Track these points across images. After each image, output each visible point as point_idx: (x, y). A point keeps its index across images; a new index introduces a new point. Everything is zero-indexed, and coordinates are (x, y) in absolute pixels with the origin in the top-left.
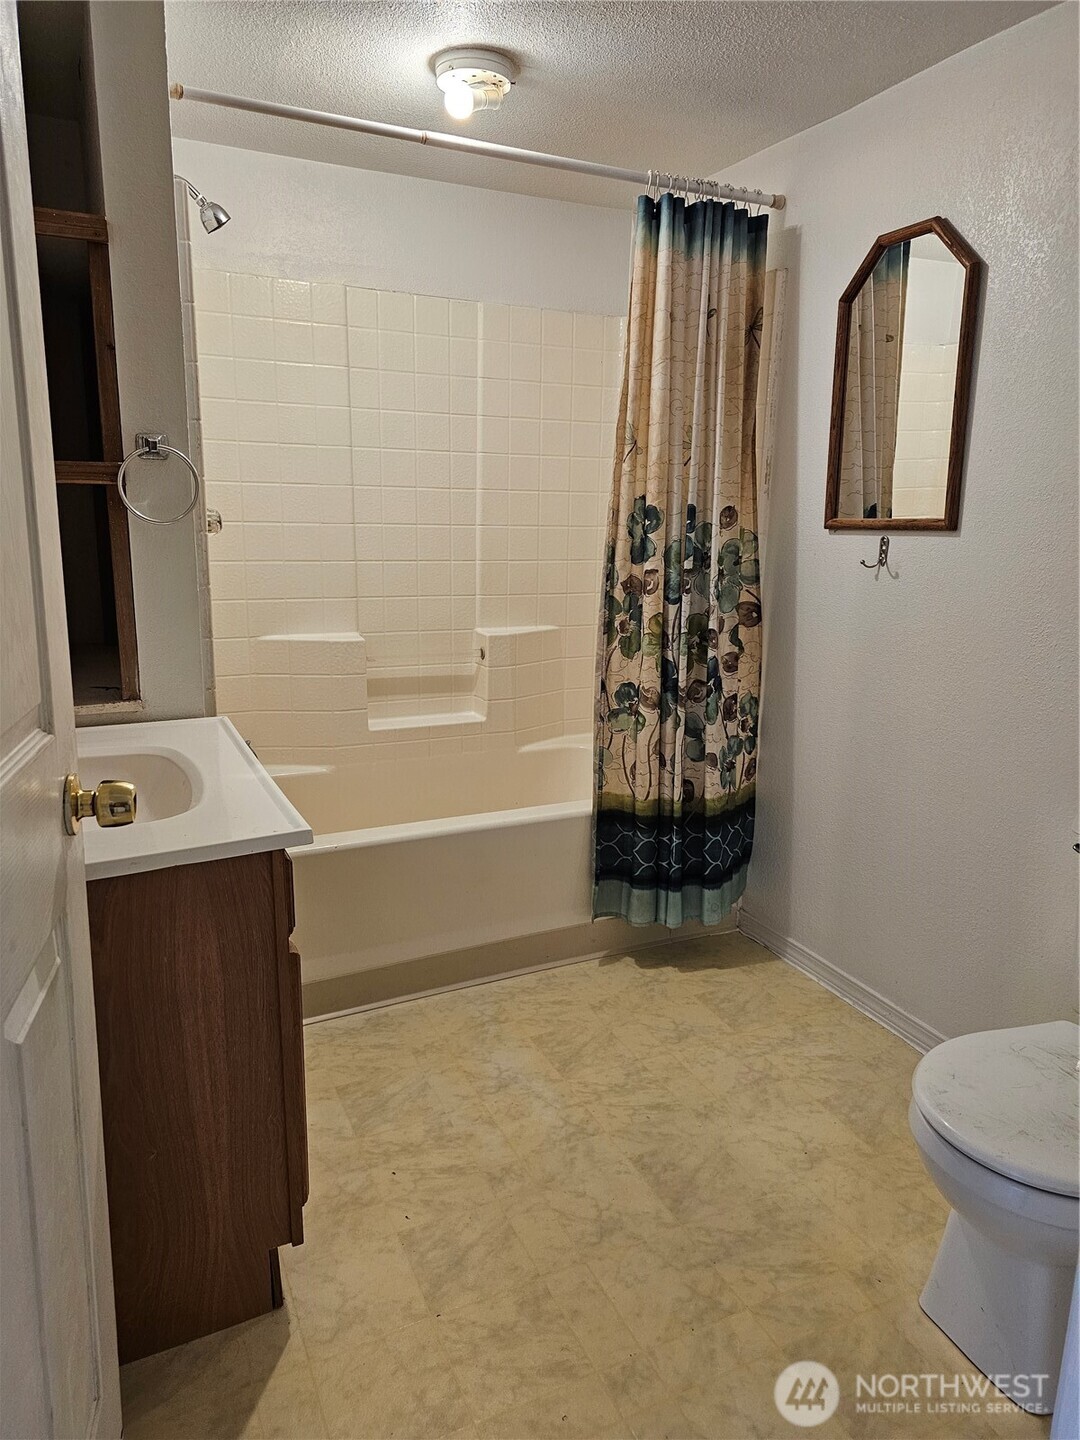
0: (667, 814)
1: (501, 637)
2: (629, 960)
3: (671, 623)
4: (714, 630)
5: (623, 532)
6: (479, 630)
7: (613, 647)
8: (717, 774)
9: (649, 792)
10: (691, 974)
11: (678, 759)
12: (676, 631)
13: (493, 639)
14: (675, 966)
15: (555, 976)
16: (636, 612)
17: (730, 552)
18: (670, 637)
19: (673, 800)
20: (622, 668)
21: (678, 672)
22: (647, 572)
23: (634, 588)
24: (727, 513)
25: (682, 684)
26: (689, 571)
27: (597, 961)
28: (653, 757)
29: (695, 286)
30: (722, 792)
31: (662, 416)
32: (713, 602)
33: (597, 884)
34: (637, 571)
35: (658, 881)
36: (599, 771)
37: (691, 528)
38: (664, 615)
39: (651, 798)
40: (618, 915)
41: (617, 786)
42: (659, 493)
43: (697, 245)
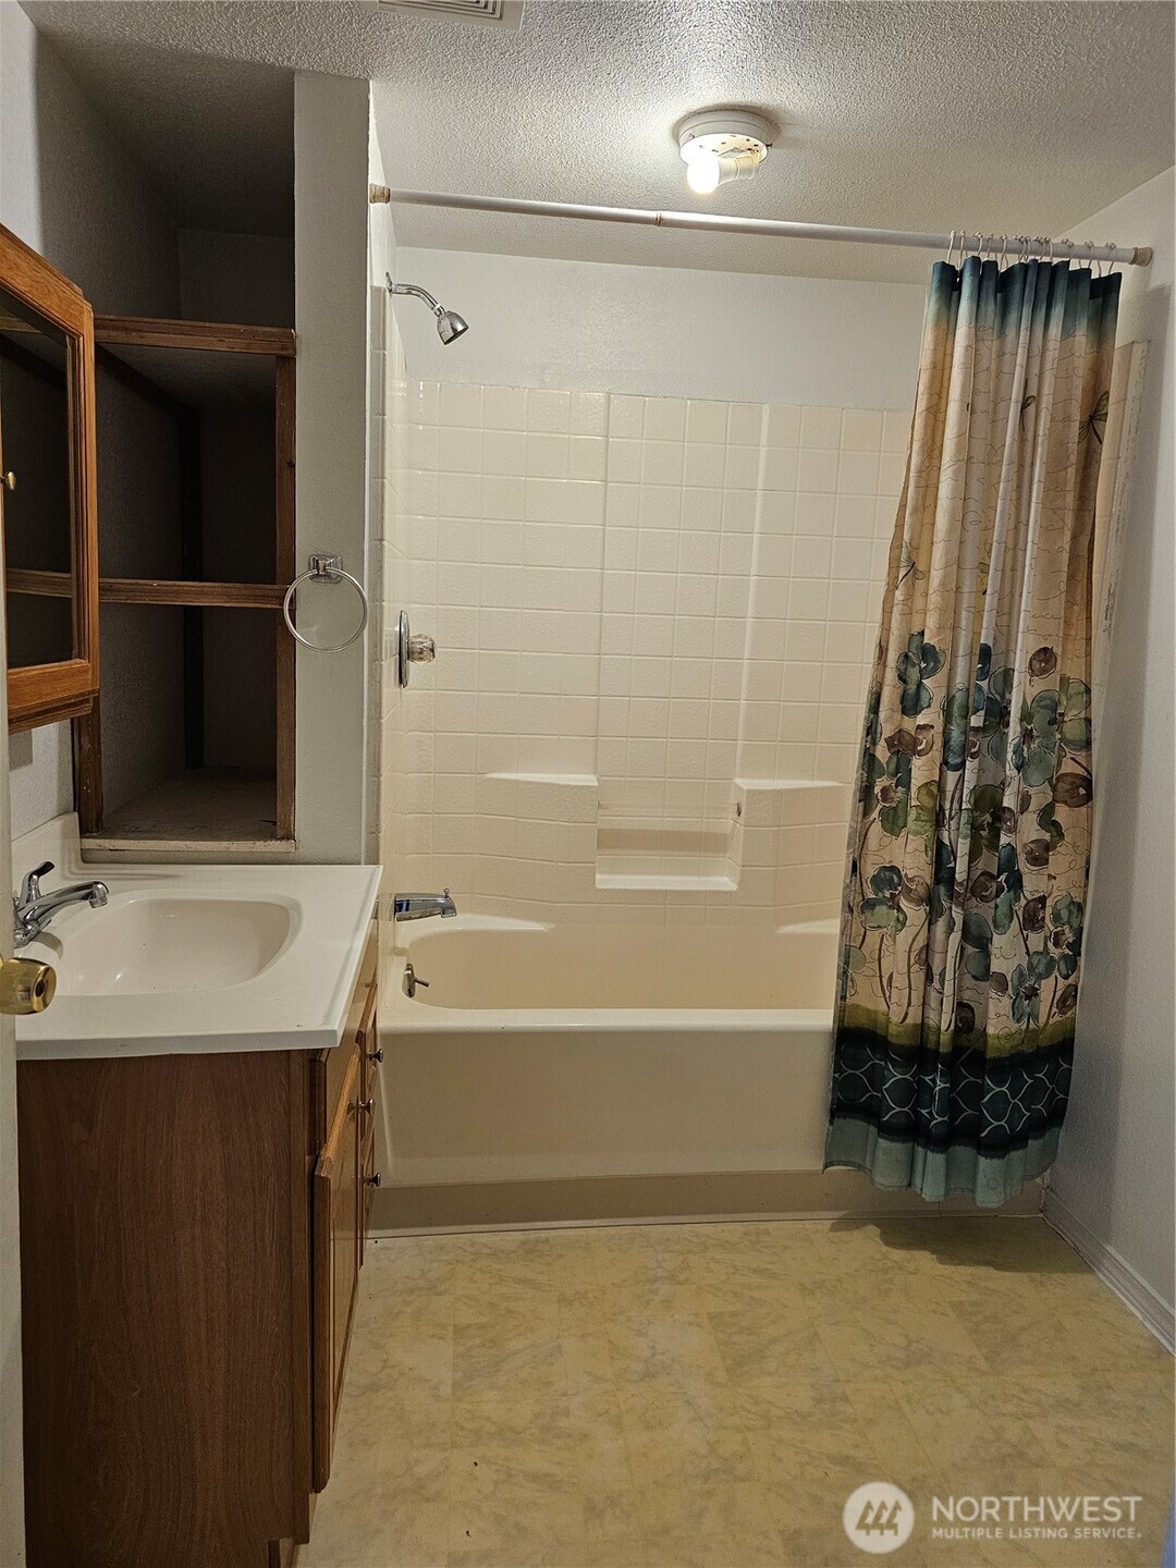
0: (931, 1045)
1: (761, 792)
2: (873, 1230)
3: (949, 795)
4: (1009, 809)
5: (891, 676)
6: (738, 781)
7: (871, 818)
8: (1007, 1002)
9: (906, 1014)
10: (953, 1268)
11: (949, 975)
12: (956, 806)
13: (752, 794)
14: (934, 1252)
15: (767, 1233)
16: (903, 776)
17: (1045, 707)
18: (947, 813)
19: (939, 1029)
20: (882, 847)
21: (955, 860)
22: (919, 727)
23: (904, 747)
24: (1042, 657)
25: (960, 876)
26: (976, 730)
27: (828, 1224)
28: (915, 968)
29: (1006, 368)
30: (1014, 1027)
31: (950, 531)
32: (1010, 771)
33: (831, 1123)
34: (909, 724)
35: (913, 1132)
36: (844, 975)
37: (984, 673)
38: (941, 785)
39: (909, 1021)
40: (861, 1167)
41: (867, 998)
42: (940, 628)
43: (1013, 317)
